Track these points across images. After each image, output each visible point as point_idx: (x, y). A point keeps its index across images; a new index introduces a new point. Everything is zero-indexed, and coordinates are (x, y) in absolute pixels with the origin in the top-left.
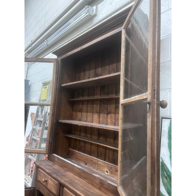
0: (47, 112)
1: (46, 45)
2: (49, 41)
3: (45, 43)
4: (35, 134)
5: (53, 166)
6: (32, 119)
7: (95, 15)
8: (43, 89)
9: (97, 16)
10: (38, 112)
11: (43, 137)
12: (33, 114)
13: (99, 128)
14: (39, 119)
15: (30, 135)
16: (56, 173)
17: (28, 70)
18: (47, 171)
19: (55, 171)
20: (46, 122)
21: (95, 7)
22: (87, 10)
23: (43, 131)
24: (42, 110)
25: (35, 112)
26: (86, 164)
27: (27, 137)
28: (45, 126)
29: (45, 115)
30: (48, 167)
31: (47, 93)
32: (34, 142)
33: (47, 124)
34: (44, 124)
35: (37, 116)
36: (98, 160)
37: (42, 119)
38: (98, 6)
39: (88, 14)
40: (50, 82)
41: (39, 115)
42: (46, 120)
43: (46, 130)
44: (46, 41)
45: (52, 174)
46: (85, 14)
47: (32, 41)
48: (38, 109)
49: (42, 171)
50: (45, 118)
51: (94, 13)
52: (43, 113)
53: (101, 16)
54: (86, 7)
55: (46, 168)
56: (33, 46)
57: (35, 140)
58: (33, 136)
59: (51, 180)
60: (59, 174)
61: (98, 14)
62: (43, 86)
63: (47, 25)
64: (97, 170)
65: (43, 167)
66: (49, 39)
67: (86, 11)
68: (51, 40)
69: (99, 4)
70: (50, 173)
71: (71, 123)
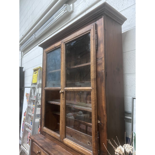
0: (38, 93)
1: (34, 38)
2: (37, 35)
3: (33, 37)
4: (30, 111)
5: (44, 139)
6: (27, 98)
7: (72, 12)
8: (34, 74)
9: (74, 13)
10: (31, 93)
11: (37, 114)
12: (28, 94)
13: (80, 109)
14: (32, 99)
15: (26, 111)
16: (47, 147)
17: (22, 58)
18: (40, 144)
19: (46, 145)
20: (38, 101)
21: (71, 5)
22: (65, 7)
23: (36, 108)
24: (34, 91)
25: (29, 93)
26: (71, 137)
27: (24, 113)
28: (38, 104)
29: (37, 96)
30: (40, 141)
31: (37, 78)
32: (29, 118)
33: (39, 103)
34: (36, 103)
35: (31, 96)
36: (81, 133)
37: (35, 99)
38: (74, 4)
39: (66, 11)
40: (39, 68)
41: (32, 95)
42: (37, 100)
43: (38, 107)
44: (34, 35)
45: (44, 147)
46: (64, 11)
47: (23, 35)
48: (31, 90)
49: (36, 144)
50: (37, 98)
51: (71, 10)
52: (35, 94)
53: (77, 12)
54: (64, 5)
55: (39, 142)
56: (24, 39)
57: (31, 116)
58: (29, 112)
59: (43, 152)
60: (49, 147)
61: (74, 11)
62: (34, 72)
63: (34, 22)
64: (81, 141)
65: (36, 141)
66: (36, 33)
67: (64, 9)
68: (38, 34)
69: (75, 2)
70: (42, 146)
71: (57, 104)
